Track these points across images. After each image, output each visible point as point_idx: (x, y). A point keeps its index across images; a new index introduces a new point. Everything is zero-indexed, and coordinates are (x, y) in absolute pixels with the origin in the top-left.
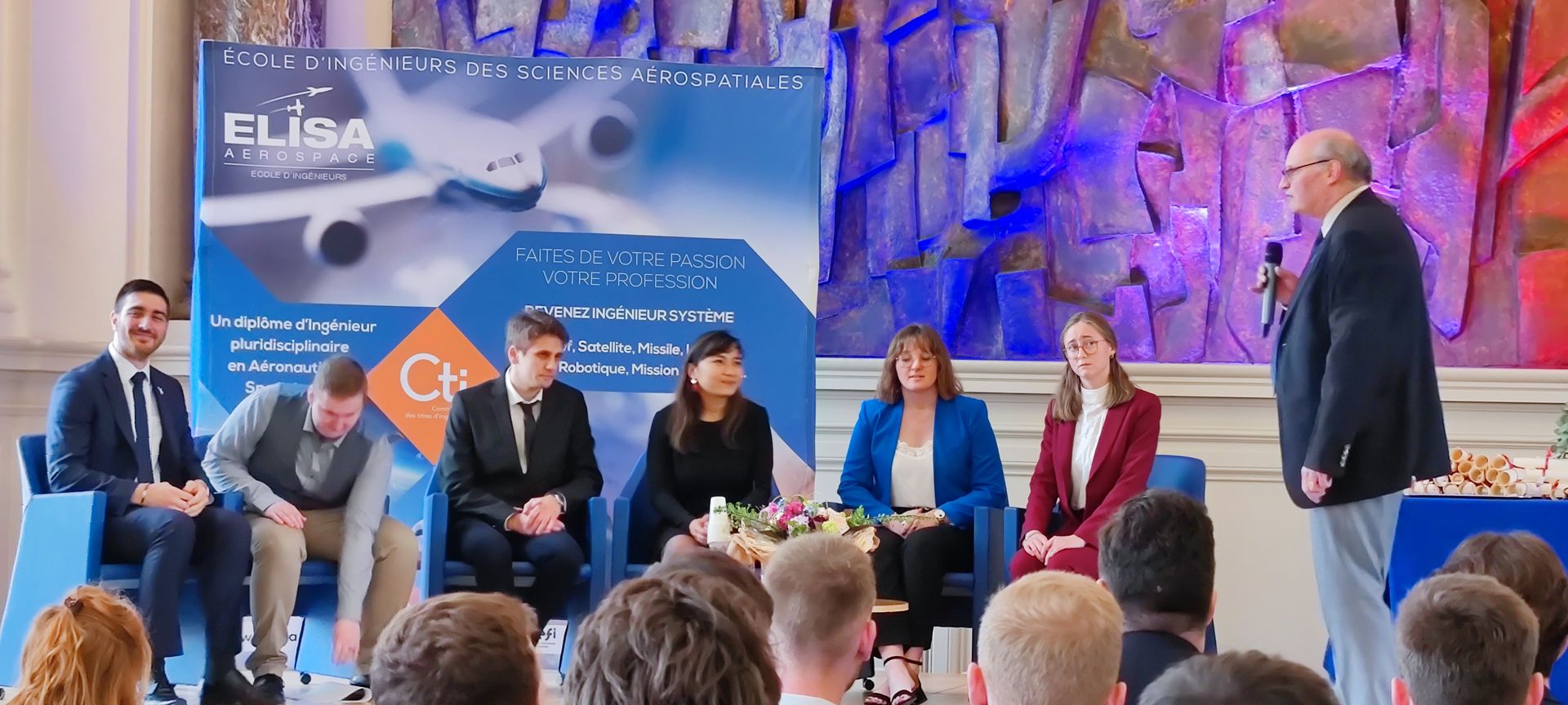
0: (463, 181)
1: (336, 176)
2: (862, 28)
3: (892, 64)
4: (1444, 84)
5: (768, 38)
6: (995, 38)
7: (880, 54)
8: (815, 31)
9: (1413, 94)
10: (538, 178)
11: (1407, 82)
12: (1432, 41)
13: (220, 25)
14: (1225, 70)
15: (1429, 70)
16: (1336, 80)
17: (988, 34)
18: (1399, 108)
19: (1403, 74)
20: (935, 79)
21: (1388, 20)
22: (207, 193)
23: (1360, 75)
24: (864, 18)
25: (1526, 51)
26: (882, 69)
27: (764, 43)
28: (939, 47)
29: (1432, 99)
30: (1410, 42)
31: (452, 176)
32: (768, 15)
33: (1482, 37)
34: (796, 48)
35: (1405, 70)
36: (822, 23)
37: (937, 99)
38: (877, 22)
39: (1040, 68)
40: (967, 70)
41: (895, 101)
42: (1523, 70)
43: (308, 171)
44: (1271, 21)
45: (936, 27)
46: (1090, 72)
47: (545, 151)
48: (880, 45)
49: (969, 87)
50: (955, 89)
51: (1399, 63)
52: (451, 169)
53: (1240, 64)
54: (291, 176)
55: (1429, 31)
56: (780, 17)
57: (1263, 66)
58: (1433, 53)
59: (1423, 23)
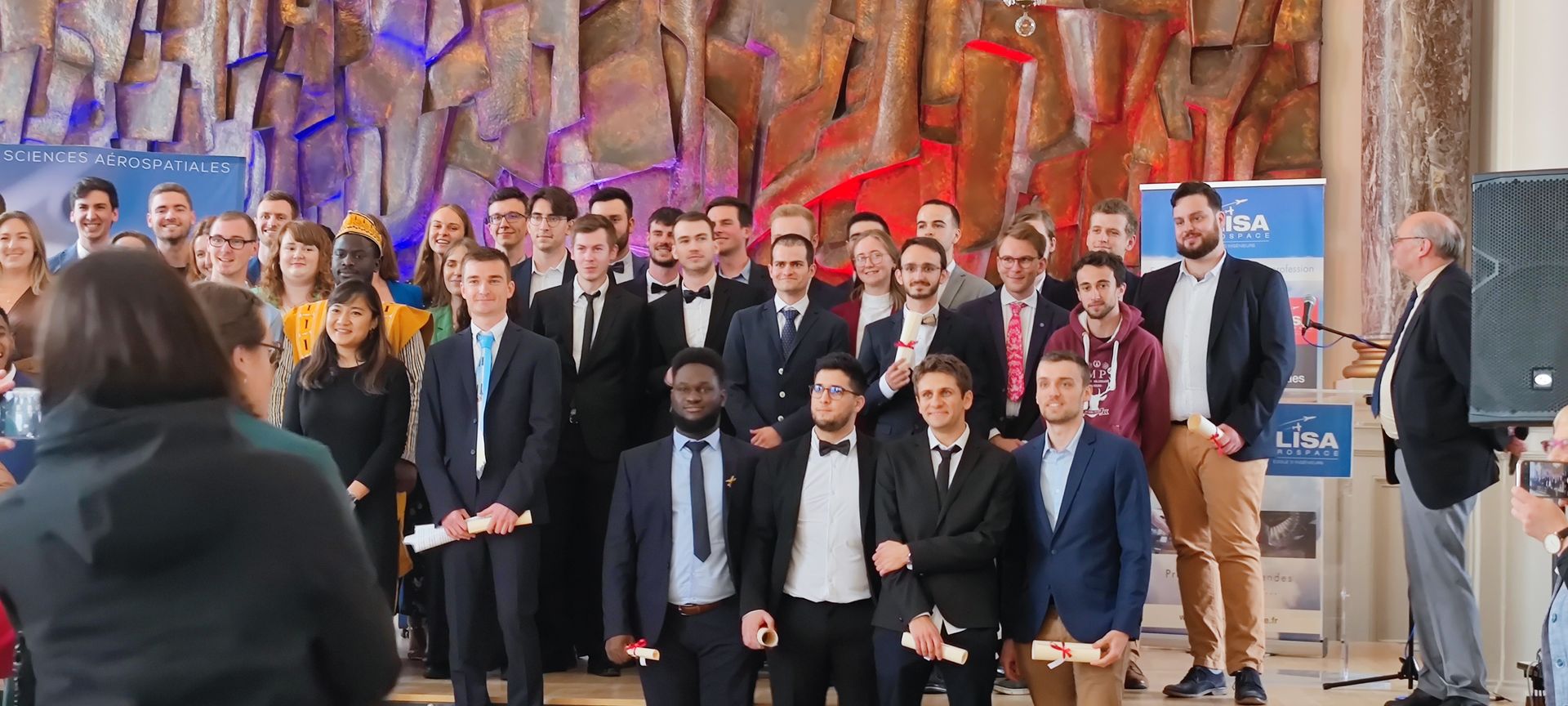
2: (278, 128)
3: (300, 156)
4: (707, 180)
5: (205, 133)
6: (378, 139)
7: (291, 149)
8: (241, 129)
9: (685, 187)
11: (680, 178)
12: (698, 149)
14: (549, 166)
15: (695, 169)
16: (630, 175)
17: (372, 136)
18: (674, 197)
19: (678, 172)
20: (332, 167)
21: (666, 133)
23: (647, 172)
24: (279, 121)
25: (764, 158)
26: (293, 159)
27: (202, 138)
28: (336, 144)
29: (697, 191)
30: (682, 149)
32: (204, 116)
33: (733, 147)
34: (227, 141)
35: (679, 169)
36: (247, 124)
37: (335, 182)
38: (289, 124)
39: (412, 162)
40: (357, 161)
41: (303, 184)
42: (762, 171)
44: (582, 131)
45: (333, 128)
46: (450, 166)
48: (291, 142)
49: (359, 174)
50: (349, 175)
51: (675, 164)
53: (560, 162)
55: (696, 141)
56: (214, 118)
57: (577, 164)
58: (699, 158)
59: (692, 135)
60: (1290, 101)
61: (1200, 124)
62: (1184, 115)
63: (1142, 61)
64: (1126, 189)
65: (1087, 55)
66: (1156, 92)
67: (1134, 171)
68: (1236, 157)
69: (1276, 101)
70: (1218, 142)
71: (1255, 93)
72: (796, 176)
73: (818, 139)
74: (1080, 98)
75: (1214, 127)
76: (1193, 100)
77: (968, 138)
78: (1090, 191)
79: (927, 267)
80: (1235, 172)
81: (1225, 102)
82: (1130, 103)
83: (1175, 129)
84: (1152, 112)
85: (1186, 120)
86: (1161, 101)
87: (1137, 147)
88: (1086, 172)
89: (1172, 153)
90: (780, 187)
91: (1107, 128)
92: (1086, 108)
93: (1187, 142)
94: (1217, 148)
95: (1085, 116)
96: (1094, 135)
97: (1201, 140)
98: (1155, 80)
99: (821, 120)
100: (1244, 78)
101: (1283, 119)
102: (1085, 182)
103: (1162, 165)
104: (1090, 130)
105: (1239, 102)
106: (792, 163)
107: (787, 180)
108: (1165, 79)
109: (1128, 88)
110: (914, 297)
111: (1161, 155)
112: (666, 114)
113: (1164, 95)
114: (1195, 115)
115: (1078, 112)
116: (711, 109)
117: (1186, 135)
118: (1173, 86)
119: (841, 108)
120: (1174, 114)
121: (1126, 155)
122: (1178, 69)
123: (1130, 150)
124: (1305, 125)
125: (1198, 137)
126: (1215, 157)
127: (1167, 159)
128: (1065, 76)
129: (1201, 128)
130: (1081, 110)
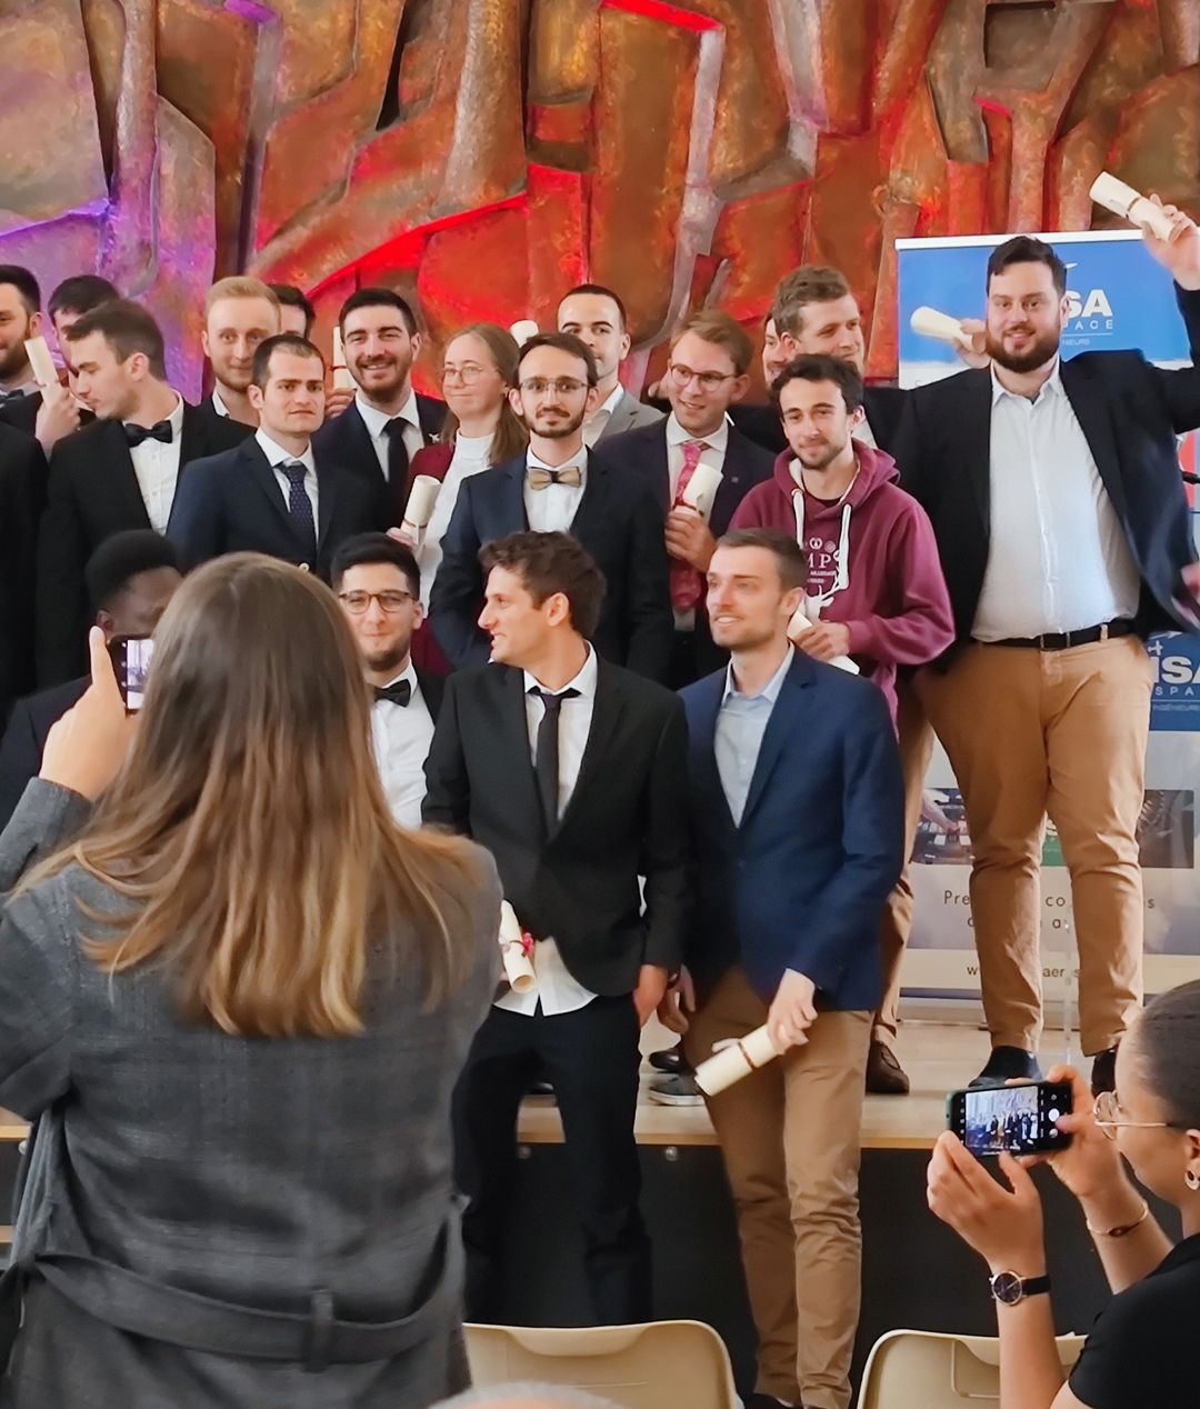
4: (161, 235)
9: (124, 248)
11: (116, 232)
12: (146, 182)
15: (142, 215)
16: (32, 228)
18: (107, 265)
19: (112, 222)
21: (91, 156)
23: (59, 223)
25: (259, 195)
29: (147, 255)
30: (118, 182)
33: (207, 180)
35: (114, 217)
42: (256, 219)
51: (107, 209)
55: (142, 169)
58: (149, 198)
59: (135, 160)
60: (1154, 94)
61: (1001, 136)
62: (974, 120)
63: (902, 28)
64: (878, 247)
65: (809, 18)
66: (927, 80)
67: (890, 215)
68: (1062, 191)
69: (1129, 95)
70: (1032, 166)
71: (1094, 81)
72: (314, 228)
73: (352, 163)
74: (799, 92)
75: (1025, 140)
76: (989, 94)
77: (610, 161)
78: (817, 250)
79: (566, 384)
80: (1060, 216)
81: (1042, 97)
82: (883, 100)
83: (959, 145)
84: (920, 115)
85: (978, 128)
86: (935, 96)
87: (895, 175)
88: (809, 219)
89: (955, 186)
90: (288, 247)
91: (845, 143)
92: (808, 110)
93: (979, 166)
94: (1029, 176)
95: (806, 122)
96: (822, 156)
97: (1003, 163)
98: (925, 60)
99: (355, 133)
100: (1074, 57)
101: (1140, 126)
102: (808, 236)
103: (938, 205)
104: (815, 147)
105: (1066, 97)
106: (309, 206)
107: (299, 235)
108: (942, 58)
109: (880, 74)
110: (542, 434)
111: (936, 188)
112: (92, 122)
113: (941, 86)
114: (993, 118)
115: (795, 116)
116: (167, 113)
117: (977, 153)
118: (954, 72)
119: (391, 109)
120: (956, 120)
121: (879, 189)
122: (963, 40)
123: (884, 180)
124: (1178, 136)
125: (998, 155)
126: (1027, 190)
127: (946, 195)
128: (773, 55)
129: (1003, 142)
130: (799, 112)
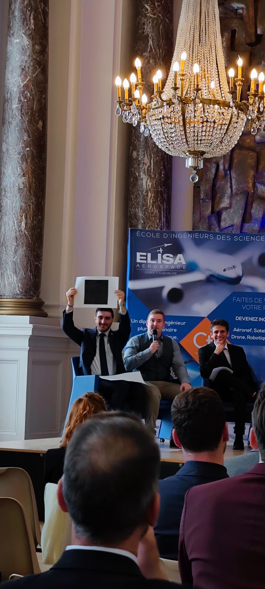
0: (215, 275)
1: (173, 273)
10: (241, 274)
13: (136, 225)
22: (130, 279)
31: (211, 273)
43: (164, 272)
47: (243, 265)
52: (211, 271)
54: (158, 273)
